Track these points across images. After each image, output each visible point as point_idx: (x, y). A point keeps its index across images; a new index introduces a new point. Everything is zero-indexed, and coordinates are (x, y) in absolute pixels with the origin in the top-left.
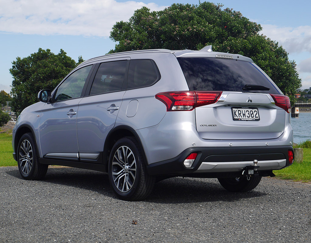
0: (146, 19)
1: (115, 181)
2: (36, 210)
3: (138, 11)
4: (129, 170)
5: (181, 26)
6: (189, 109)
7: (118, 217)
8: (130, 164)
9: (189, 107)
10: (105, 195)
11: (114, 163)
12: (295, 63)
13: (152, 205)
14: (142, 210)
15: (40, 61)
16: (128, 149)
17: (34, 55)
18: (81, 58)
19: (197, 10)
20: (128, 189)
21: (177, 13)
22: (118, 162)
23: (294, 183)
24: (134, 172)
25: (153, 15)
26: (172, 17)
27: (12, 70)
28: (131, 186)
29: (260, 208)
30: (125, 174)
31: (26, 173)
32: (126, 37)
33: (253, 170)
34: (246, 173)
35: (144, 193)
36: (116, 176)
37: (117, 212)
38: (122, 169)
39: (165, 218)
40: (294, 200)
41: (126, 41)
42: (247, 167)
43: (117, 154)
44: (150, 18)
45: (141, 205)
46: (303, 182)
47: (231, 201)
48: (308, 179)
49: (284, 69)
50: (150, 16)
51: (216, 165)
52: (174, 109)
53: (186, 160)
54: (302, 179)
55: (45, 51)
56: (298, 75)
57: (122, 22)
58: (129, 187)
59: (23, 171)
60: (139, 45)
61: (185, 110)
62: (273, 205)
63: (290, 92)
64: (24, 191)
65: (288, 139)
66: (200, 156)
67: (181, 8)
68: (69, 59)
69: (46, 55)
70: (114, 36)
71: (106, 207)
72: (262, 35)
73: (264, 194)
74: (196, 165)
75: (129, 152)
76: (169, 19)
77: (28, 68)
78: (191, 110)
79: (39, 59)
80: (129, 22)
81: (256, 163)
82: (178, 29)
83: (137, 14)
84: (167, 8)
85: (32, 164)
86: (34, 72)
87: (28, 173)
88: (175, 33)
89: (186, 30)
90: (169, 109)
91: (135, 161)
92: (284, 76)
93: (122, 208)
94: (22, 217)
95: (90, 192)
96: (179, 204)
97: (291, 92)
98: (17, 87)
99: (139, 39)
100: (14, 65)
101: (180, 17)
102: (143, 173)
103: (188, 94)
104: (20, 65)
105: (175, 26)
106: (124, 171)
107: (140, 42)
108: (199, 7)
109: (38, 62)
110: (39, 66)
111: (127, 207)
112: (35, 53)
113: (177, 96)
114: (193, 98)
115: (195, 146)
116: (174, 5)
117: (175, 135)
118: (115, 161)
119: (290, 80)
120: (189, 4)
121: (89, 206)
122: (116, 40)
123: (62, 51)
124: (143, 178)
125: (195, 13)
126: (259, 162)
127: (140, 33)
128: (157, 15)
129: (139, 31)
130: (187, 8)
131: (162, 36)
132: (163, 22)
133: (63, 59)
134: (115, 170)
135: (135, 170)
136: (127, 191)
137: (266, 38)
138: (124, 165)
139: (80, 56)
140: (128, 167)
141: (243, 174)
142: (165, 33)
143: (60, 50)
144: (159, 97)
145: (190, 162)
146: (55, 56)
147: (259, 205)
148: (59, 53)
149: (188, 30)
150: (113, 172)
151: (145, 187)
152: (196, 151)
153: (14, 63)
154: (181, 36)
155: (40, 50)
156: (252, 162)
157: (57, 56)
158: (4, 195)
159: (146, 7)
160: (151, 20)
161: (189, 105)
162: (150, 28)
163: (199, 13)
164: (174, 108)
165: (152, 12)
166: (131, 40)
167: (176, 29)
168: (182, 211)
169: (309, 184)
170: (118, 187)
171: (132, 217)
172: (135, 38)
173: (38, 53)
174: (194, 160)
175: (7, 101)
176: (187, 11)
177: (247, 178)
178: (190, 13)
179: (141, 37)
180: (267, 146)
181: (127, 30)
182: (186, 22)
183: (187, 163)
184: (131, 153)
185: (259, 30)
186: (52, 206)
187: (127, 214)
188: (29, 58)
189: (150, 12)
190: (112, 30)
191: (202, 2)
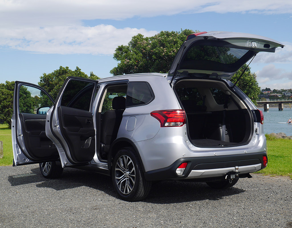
0: (141, 43)
1: (117, 184)
2: (49, 215)
3: (134, 37)
4: (130, 176)
5: (168, 49)
6: (180, 125)
7: (120, 222)
8: (130, 170)
9: (179, 123)
10: (109, 195)
11: (116, 169)
12: (256, 75)
13: (150, 205)
14: (141, 212)
15: (61, 76)
16: (128, 158)
17: (57, 72)
18: (92, 73)
19: (180, 36)
20: (129, 191)
21: (165, 39)
22: (120, 168)
23: (263, 177)
24: (133, 178)
25: (146, 40)
26: (161, 41)
27: (40, 83)
28: (131, 190)
29: (241, 208)
30: (126, 179)
31: (46, 172)
32: (126, 57)
33: (234, 175)
34: (229, 177)
35: (143, 195)
36: (119, 180)
37: (120, 216)
38: (124, 174)
39: (161, 222)
40: (268, 198)
41: (126, 61)
42: (229, 172)
43: (119, 162)
44: (144, 42)
45: (140, 206)
46: (271, 176)
47: (215, 200)
48: (275, 174)
49: (248, 80)
50: (144, 41)
51: (203, 172)
52: (166, 126)
53: (178, 169)
54: (270, 173)
55: (65, 68)
56: (258, 84)
57: (122, 46)
58: (130, 190)
59: (43, 171)
60: (136, 63)
61: (176, 126)
62: (252, 203)
63: (252, 98)
64: (43, 192)
65: (262, 147)
66: (189, 165)
67: (168, 34)
68: (83, 74)
69: (66, 71)
70: (116, 56)
71: (110, 209)
72: (230, 54)
73: (242, 191)
74: (187, 173)
75: (129, 160)
76: (159, 43)
77: (52, 81)
78: (182, 126)
79: (60, 75)
80: (128, 45)
81: (238, 169)
82: (166, 51)
83: (134, 39)
84: (157, 35)
85: (50, 166)
86: (56, 84)
87: (47, 173)
88: (163, 54)
89: (172, 52)
90: (163, 125)
91: (134, 169)
92: (248, 86)
93: (124, 210)
94: (36, 224)
95: (98, 192)
96: (172, 204)
97: (254, 97)
98: (44, 96)
99: (136, 58)
100: (41, 79)
101: (167, 41)
102: (141, 179)
103: (178, 112)
104: (46, 79)
105: (163, 48)
106: (125, 176)
107: (137, 61)
108: (182, 33)
109: (59, 77)
110: (60, 80)
111: (128, 209)
112: (57, 70)
113: (169, 114)
114: (183, 115)
115: (185, 156)
116: (162, 32)
117: (168, 147)
118: (118, 167)
119: (252, 89)
120: (174, 31)
121: (95, 209)
122: (118, 60)
123: (77, 68)
124: (141, 183)
125: (179, 38)
126: (240, 167)
127: (137, 54)
128: (149, 40)
129: (136, 53)
130: (172, 34)
131: (153, 56)
132: (154, 46)
133: (79, 74)
134: (117, 175)
135: (135, 176)
136: (128, 193)
137: (234, 57)
138: (125, 171)
139: (91, 72)
140: (128, 173)
141: (226, 178)
142: (156, 54)
143: (76, 67)
144: (155, 115)
145: (181, 170)
146: (72, 72)
147: (240, 203)
148: (75, 70)
149: (173, 51)
150: (116, 177)
151: (143, 190)
152: (186, 161)
153: (42, 78)
154: (168, 56)
155: (61, 67)
156: (234, 168)
157: (74, 72)
158: (25, 197)
159: (140, 34)
160: (145, 44)
161: (180, 122)
162: (144, 50)
163: (182, 38)
164: (166, 124)
165: (146, 38)
166: (130, 59)
167: (164, 51)
168: (175, 212)
169: (276, 178)
170: (120, 189)
171: (132, 221)
172: (133, 58)
173: (59, 70)
174: (184, 169)
175: (39, 104)
176: (172, 36)
177: (230, 181)
178: (175, 39)
179: (138, 57)
180: (246, 154)
181: (126, 52)
182: (172, 46)
183: (179, 171)
184: (131, 161)
185: (227, 51)
186: (64, 209)
187: (128, 217)
188: (53, 74)
189: (144, 38)
190: (115, 52)
191: (184, 30)
